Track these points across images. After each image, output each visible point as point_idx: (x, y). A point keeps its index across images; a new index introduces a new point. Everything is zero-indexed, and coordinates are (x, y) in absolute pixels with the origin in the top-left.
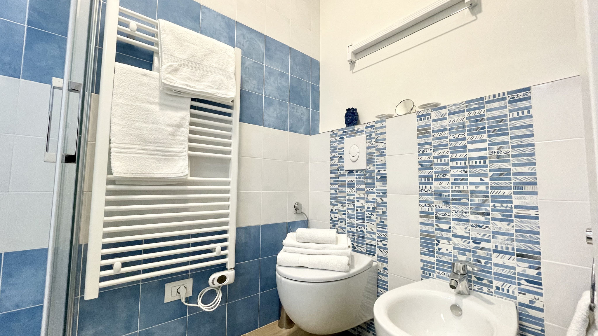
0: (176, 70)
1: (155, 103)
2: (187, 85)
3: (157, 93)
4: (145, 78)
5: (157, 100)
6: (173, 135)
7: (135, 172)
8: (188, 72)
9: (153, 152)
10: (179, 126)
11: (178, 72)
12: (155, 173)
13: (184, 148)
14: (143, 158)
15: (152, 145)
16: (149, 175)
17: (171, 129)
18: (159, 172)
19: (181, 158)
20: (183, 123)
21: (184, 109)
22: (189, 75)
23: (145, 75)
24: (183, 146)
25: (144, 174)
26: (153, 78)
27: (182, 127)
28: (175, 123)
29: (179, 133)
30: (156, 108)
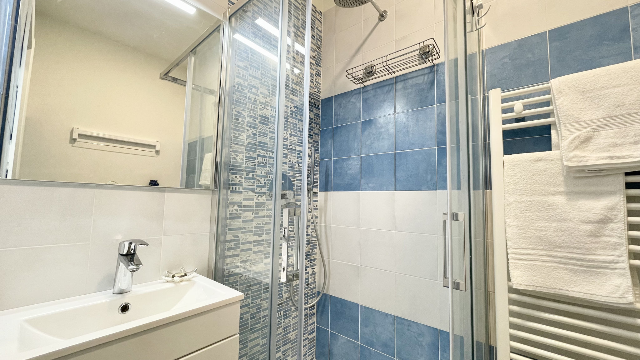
0: (587, 140)
1: (559, 193)
2: (611, 158)
3: (561, 179)
4: (540, 164)
5: (562, 189)
6: (595, 235)
7: (540, 285)
8: (610, 136)
9: (563, 260)
10: (604, 221)
11: (592, 141)
12: (570, 289)
13: (619, 256)
14: (548, 267)
15: (560, 250)
16: (561, 291)
17: (589, 228)
18: (576, 289)
19: (616, 271)
20: (612, 215)
21: (612, 193)
22: (613, 140)
23: (540, 160)
24: (617, 253)
25: (552, 288)
26: (552, 160)
27: (611, 222)
28: (597, 218)
29: (607, 232)
30: (561, 199)
